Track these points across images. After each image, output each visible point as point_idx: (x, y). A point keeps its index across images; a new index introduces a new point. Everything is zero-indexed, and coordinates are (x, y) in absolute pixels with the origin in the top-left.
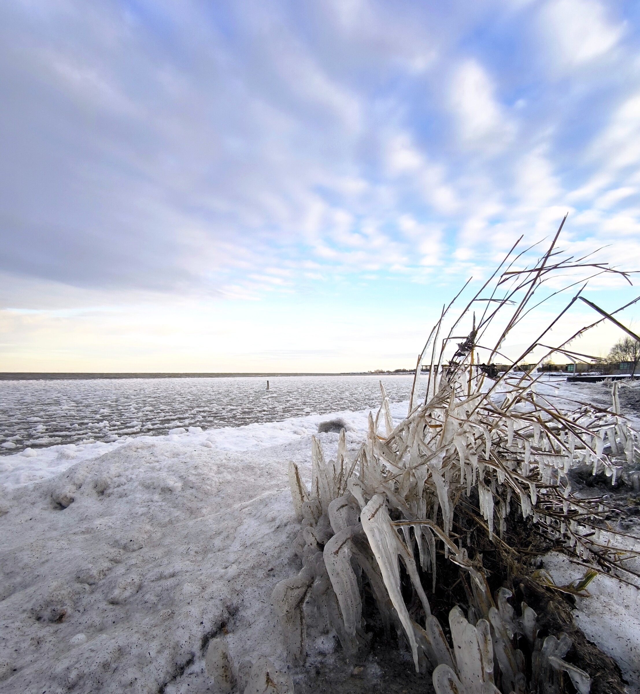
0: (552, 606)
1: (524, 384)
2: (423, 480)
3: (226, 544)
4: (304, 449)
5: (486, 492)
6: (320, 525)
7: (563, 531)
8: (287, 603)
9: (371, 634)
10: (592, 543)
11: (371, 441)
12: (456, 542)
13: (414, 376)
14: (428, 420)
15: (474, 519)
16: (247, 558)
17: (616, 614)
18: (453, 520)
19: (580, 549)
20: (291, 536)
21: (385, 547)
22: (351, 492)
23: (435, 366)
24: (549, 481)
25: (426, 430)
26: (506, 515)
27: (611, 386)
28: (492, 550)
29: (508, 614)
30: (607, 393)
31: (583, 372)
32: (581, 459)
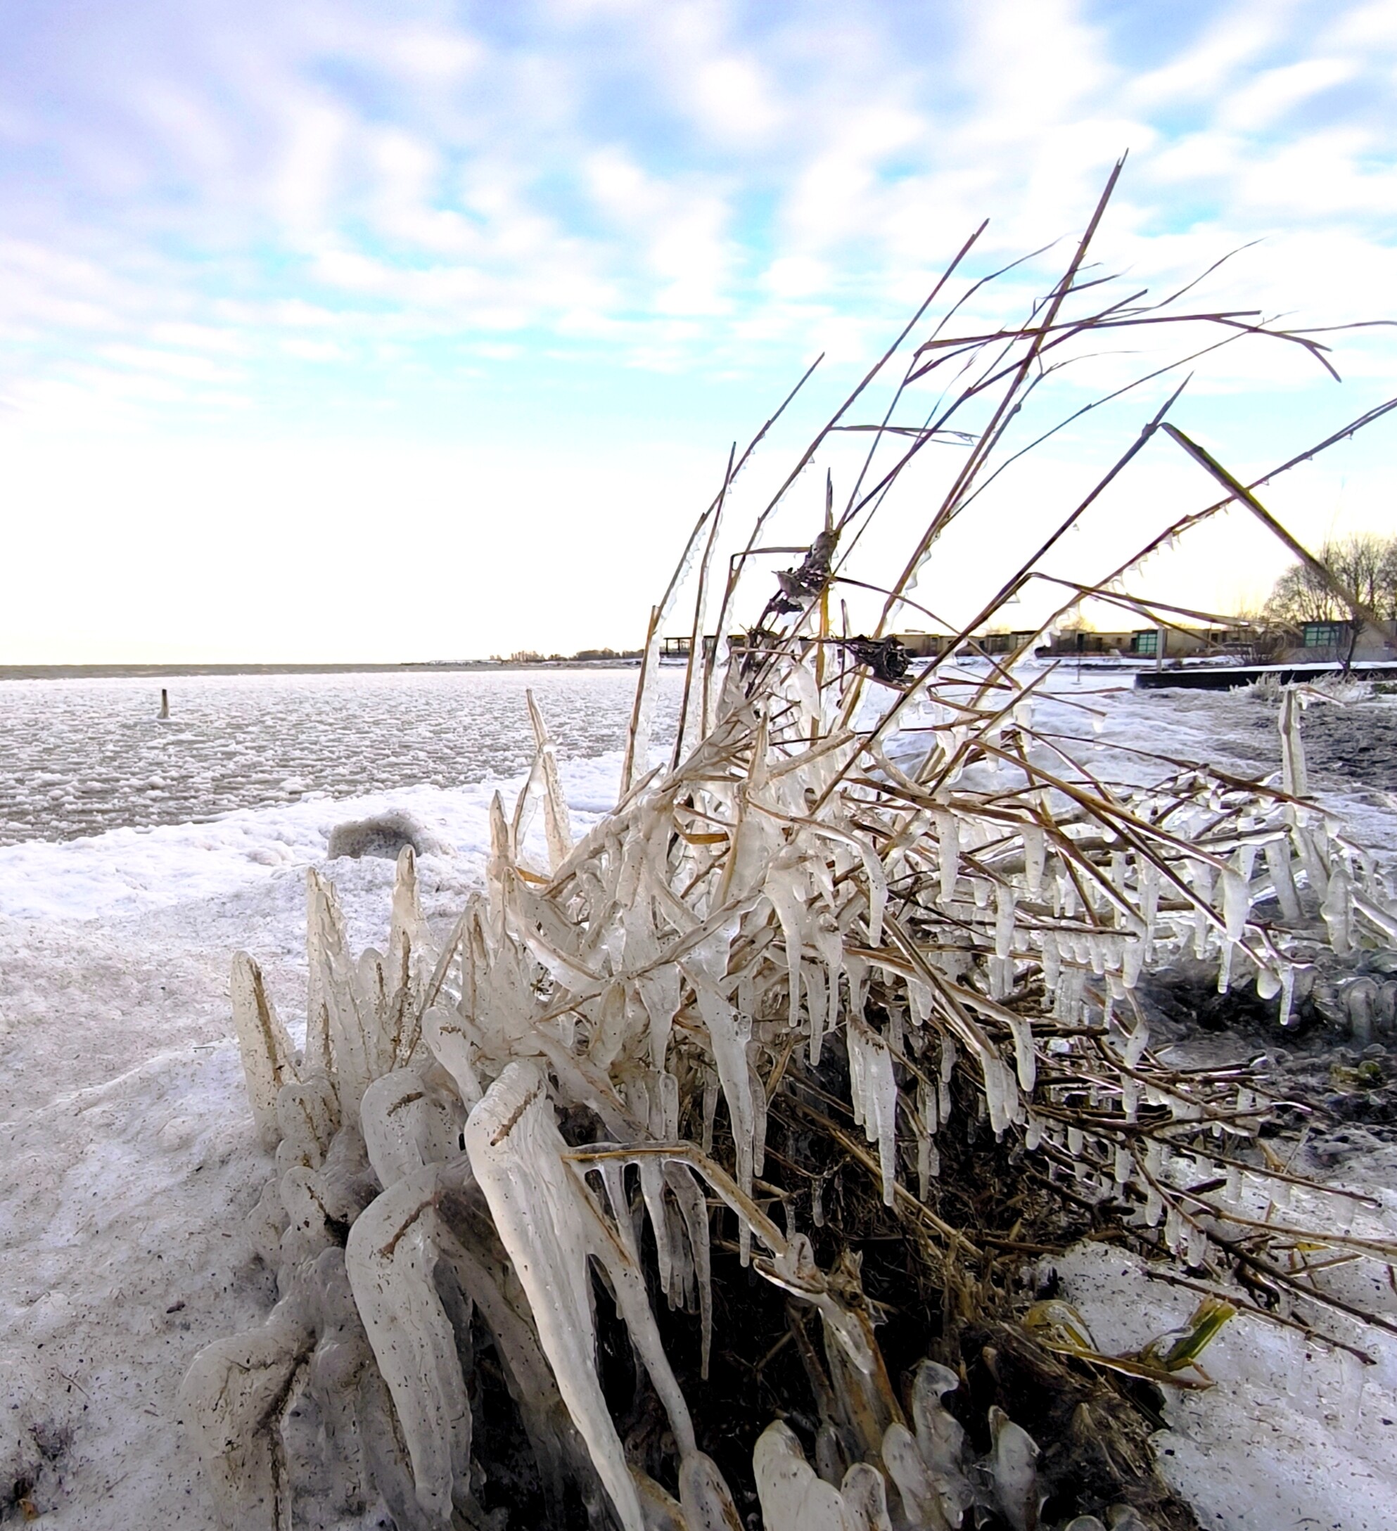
0: (1088, 1420)
1: (993, 701)
2: (667, 1012)
3: (29, 1225)
4: (283, 911)
5: (871, 1049)
6: (337, 1162)
7: (1121, 1176)
8: (227, 1417)
9: (501, 1514)
10: (1218, 1214)
11: (498, 885)
12: (776, 1214)
13: (639, 671)
14: (683, 818)
15: (833, 1140)
16: (97, 1271)
17: (1296, 1444)
18: (768, 1142)
19: (1177, 1234)
20: (242, 1196)
21: (544, 1228)
22: (436, 1053)
23: (706, 637)
24: (1075, 1014)
25: (678, 851)
26: (939, 1123)
27: (1278, 700)
28: (894, 1237)
29: (944, 1447)
30: (1264, 724)
31: (1189, 656)
32: (1182, 941)
